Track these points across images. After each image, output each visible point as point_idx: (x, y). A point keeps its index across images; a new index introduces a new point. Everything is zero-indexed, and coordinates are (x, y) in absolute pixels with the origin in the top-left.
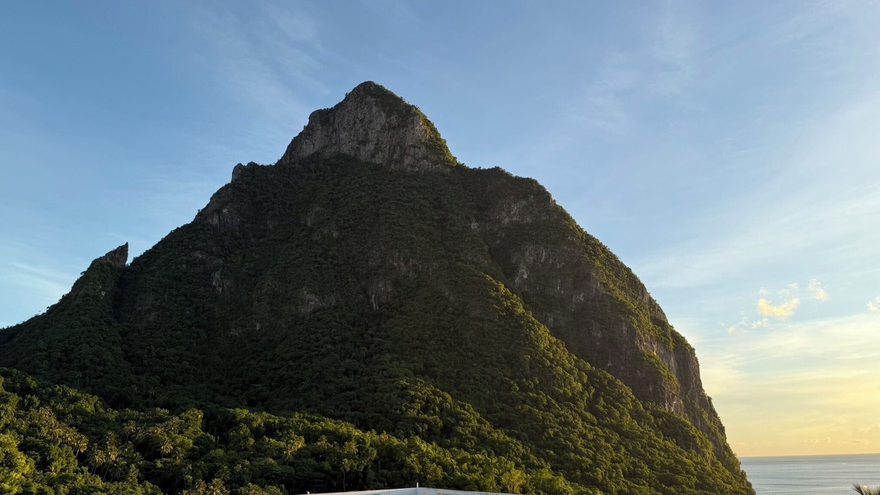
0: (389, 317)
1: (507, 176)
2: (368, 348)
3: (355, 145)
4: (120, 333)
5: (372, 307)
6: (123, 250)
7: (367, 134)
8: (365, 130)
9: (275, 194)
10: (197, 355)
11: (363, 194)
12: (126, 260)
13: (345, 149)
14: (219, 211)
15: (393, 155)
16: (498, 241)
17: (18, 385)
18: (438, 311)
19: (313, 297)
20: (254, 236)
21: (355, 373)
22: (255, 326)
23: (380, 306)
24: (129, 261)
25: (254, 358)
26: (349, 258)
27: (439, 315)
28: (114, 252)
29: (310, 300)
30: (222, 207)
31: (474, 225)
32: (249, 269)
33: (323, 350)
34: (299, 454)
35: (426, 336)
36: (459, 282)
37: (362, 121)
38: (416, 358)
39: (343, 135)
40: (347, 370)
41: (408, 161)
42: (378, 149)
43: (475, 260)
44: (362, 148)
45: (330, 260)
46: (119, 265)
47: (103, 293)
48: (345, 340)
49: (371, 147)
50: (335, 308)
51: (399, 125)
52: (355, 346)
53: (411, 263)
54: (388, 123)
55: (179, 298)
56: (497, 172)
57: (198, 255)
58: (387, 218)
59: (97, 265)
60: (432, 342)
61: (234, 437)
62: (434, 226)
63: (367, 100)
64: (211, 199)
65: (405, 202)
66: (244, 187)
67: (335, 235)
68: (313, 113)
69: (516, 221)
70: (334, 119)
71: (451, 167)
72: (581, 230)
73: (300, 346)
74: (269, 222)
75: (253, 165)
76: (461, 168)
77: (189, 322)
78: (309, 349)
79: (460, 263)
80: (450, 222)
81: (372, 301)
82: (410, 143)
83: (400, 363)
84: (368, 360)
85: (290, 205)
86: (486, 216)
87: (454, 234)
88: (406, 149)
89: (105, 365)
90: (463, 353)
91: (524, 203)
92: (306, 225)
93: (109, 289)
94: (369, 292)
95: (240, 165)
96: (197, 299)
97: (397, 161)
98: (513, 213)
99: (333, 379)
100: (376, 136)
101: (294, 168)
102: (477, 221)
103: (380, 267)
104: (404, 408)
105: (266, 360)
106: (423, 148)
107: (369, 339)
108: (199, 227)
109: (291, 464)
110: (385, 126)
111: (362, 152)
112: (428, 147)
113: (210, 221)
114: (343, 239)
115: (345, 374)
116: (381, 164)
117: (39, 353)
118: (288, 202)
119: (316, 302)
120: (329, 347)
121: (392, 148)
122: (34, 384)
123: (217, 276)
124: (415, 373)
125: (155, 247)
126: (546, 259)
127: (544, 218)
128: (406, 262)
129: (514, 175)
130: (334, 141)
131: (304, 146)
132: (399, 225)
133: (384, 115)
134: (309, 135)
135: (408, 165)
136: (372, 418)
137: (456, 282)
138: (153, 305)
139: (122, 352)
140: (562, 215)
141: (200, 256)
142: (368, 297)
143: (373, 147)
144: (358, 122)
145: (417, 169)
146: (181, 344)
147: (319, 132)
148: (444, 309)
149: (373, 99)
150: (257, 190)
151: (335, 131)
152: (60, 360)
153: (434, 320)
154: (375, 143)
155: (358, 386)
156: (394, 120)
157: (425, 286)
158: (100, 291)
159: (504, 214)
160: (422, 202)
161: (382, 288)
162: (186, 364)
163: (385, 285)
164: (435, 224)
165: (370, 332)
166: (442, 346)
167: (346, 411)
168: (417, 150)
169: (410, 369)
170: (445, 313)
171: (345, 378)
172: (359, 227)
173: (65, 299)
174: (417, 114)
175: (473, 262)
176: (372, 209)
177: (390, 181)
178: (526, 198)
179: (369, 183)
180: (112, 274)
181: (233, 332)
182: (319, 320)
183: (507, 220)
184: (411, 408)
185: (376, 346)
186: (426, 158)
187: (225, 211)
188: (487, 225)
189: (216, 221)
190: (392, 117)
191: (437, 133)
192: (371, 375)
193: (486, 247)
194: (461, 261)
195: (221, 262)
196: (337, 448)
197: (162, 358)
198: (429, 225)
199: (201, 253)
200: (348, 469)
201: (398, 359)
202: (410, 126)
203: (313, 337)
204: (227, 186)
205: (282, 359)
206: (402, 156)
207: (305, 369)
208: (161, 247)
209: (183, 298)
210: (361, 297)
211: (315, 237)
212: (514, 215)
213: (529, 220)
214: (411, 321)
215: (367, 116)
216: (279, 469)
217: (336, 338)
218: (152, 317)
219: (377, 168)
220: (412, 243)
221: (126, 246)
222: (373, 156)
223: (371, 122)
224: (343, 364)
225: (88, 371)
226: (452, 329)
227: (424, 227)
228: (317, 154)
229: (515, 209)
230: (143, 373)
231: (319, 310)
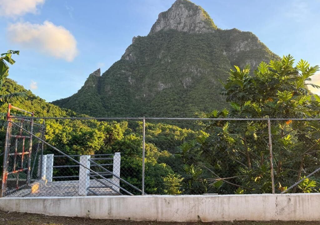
0: (190, 91)
1: (239, 32)
2: (183, 102)
3: (176, 25)
4: (101, 98)
5: (184, 87)
6: (99, 71)
7: (180, 20)
8: (180, 18)
9: (147, 47)
10: (126, 105)
11: (180, 44)
12: (100, 74)
13: (172, 27)
14: (129, 55)
15: (191, 27)
16: (235, 59)
17: (70, 114)
18: (209, 87)
19: (162, 84)
20: (141, 63)
21: (179, 110)
22: (144, 95)
23: (187, 87)
24: (101, 75)
25: (144, 106)
26: (175, 69)
27: (210, 89)
28: (96, 71)
29: (162, 86)
30: (130, 53)
31: (225, 53)
32: (140, 75)
33: (167, 103)
34: (159, 134)
35: (205, 97)
36: (218, 76)
37: (178, 15)
38: (201, 105)
39: (171, 21)
40: (176, 109)
41: (197, 29)
42: (185, 26)
43: (225, 67)
44: (179, 26)
45: (168, 71)
46: (98, 76)
47: (94, 85)
48: (174, 99)
49: (182, 25)
50: (171, 88)
51: (193, 14)
52: (178, 101)
53: (199, 70)
54: (189, 14)
55: (118, 86)
56: (234, 30)
57: (123, 71)
58: (189, 53)
59: (91, 76)
60: (207, 99)
61: (138, 129)
62: (208, 55)
63: (180, 6)
64: (126, 50)
65: (196, 46)
66: (137, 45)
67: (170, 61)
68: (160, 14)
69: (242, 50)
70: (168, 15)
71: (215, 30)
72: (271, 52)
73: (159, 101)
74: (146, 58)
75: (139, 37)
76: (219, 30)
77: (122, 94)
78: (162, 103)
79: (218, 69)
80: (214, 52)
81: (184, 85)
82: (198, 22)
83: (195, 107)
84: (183, 106)
85: (153, 51)
86: (229, 49)
87: (216, 57)
88: (196, 24)
89: (97, 108)
90: (220, 103)
91: (246, 42)
92: (159, 58)
93: (96, 84)
94: (183, 82)
95: (135, 37)
96: (124, 87)
97: (193, 30)
98: (241, 47)
99: (171, 112)
100: (184, 20)
101: (154, 36)
102: (226, 52)
103: (187, 72)
104: (197, 122)
105: (148, 107)
106: (203, 23)
107: (183, 99)
108: (122, 61)
109: (157, 137)
110: (187, 16)
111: (179, 27)
112: (205, 22)
113: (126, 59)
114: (172, 62)
115: (175, 111)
116: (187, 32)
117: (76, 105)
118: (152, 50)
119: (164, 86)
120: (169, 102)
121: (190, 25)
122: (75, 114)
123: (130, 78)
124: (201, 110)
125: (109, 69)
126: (255, 65)
127: (254, 48)
128: (197, 70)
129: (242, 31)
130: (168, 24)
131: (157, 27)
132: (194, 55)
133: (187, 11)
134: (159, 23)
135: (197, 31)
136: (185, 125)
137: (217, 76)
138: (110, 89)
139: (102, 104)
140: (263, 46)
141: (124, 72)
142: (183, 84)
143: (183, 25)
144: (177, 15)
145: (201, 32)
146: (120, 102)
147: (162, 21)
148: (212, 87)
149: (183, 5)
150: (141, 46)
151: (168, 20)
152: (83, 107)
153: (208, 91)
154: (184, 23)
155: (180, 115)
156: (191, 13)
157: (204, 79)
158: (93, 84)
159: (237, 48)
160: (203, 45)
161: (188, 80)
162: (122, 108)
163: (189, 79)
164: (208, 54)
165: (184, 96)
166: (211, 101)
167: (176, 123)
168: (201, 24)
169: (199, 109)
170: (212, 88)
171: (175, 112)
172: (178, 58)
173: (83, 87)
174: (201, 9)
175: (224, 68)
176: (183, 50)
177: (190, 38)
178: (247, 40)
179: (182, 40)
180: (96, 79)
181: (137, 98)
182: (165, 93)
183: (238, 50)
184: (199, 122)
185: (186, 101)
186: (204, 27)
187: (131, 55)
188: (230, 53)
189: (128, 59)
190: (191, 12)
191: (209, 16)
192: (185, 111)
193: (230, 62)
194: (220, 68)
195: (131, 73)
196: (173, 133)
197: (114, 106)
198: (206, 54)
199: (124, 71)
200: (177, 139)
201: (194, 106)
202: (198, 15)
203: (163, 98)
204: (131, 45)
205: (153, 106)
206: (195, 27)
207: (161, 109)
208: (111, 69)
209: (120, 86)
210: (180, 84)
211: (162, 63)
212: (242, 48)
213: (248, 49)
214: (199, 92)
215: (181, 12)
216: (153, 139)
217: (171, 98)
218: (110, 93)
219: (185, 33)
220: (199, 62)
221: (100, 69)
222: (183, 29)
223: (182, 15)
224: (174, 107)
225: (92, 110)
226: (215, 94)
227: (204, 55)
228: (162, 30)
229: (242, 45)
230: (109, 111)
231: (165, 89)
